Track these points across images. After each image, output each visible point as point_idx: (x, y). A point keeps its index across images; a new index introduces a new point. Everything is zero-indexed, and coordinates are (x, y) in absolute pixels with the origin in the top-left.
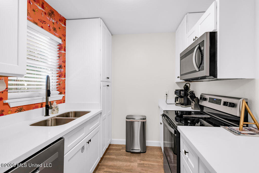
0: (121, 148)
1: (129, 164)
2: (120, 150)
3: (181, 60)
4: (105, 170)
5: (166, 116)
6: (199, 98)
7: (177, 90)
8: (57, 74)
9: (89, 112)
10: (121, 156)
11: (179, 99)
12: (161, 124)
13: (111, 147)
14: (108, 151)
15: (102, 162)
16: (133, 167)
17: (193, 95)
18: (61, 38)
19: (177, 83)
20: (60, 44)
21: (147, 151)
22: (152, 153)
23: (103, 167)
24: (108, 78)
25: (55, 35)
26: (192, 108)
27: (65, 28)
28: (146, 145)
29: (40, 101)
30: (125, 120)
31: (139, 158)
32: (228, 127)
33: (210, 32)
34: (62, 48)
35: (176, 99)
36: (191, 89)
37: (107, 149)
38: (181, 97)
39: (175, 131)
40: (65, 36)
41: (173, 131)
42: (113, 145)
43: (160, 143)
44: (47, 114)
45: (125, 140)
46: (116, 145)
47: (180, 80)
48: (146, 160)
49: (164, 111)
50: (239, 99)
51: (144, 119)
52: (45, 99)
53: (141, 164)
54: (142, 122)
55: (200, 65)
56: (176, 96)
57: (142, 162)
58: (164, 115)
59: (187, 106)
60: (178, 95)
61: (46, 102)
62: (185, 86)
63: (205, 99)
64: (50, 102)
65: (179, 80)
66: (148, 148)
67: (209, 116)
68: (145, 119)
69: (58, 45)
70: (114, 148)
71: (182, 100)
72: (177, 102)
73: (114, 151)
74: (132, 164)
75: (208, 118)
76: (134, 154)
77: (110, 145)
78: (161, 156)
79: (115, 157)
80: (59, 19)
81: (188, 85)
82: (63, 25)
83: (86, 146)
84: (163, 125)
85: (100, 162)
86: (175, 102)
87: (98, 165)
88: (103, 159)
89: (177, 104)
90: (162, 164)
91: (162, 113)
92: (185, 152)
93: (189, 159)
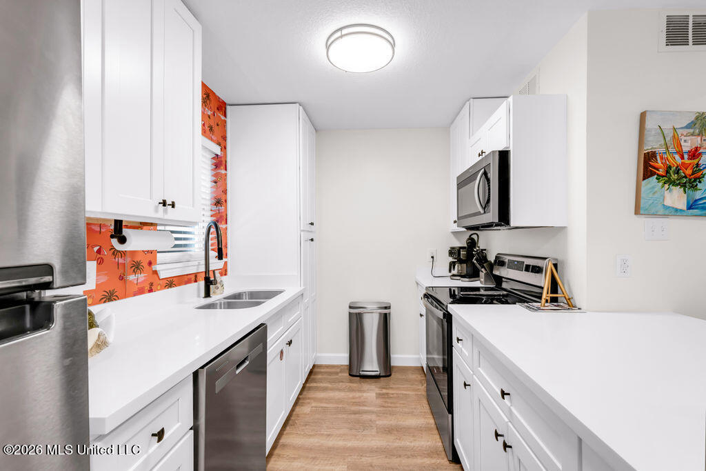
0: (338, 370)
1: (358, 394)
2: (337, 373)
3: (458, 189)
4: (313, 405)
5: (431, 296)
6: (493, 262)
7: (453, 248)
8: (211, 216)
9: (281, 292)
10: (341, 384)
11: (458, 266)
12: (421, 315)
13: (316, 370)
14: (312, 377)
15: (305, 393)
16: (367, 398)
17: (483, 258)
18: (219, 144)
19: (452, 232)
20: (217, 155)
21: (393, 374)
22: (404, 377)
23: (308, 401)
24: (312, 224)
25: (212, 140)
26: (481, 282)
27: (225, 122)
28: (392, 365)
29: (193, 270)
30: (346, 311)
31: (378, 386)
32: (526, 304)
33: (499, 151)
34: (221, 164)
35: (452, 265)
36: (481, 245)
37: (311, 372)
38: (461, 261)
39: (444, 314)
40: (224, 138)
41: (440, 314)
42: (320, 366)
43: (419, 359)
44: (207, 294)
45: (347, 355)
46: (328, 366)
47: (457, 228)
48: (392, 388)
49: (426, 288)
50: (545, 259)
51: (386, 308)
52: (204, 266)
53: (383, 394)
54: (380, 314)
55: (486, 205)
56: (451, 259)
57: (384, 391)
58: (427, 296)
59: (472, 279)
60: (455, 259)
61: (206, 272)
62: (468, 239)
63: (502, 264)
64: (214, 271)
65: (455, 228)
66: (394, 370)
67: (505, 293)
68: (389, 308)
69: (213, 158)
70: (322, 370)
71: (464, 268)
72: (455, 272)
73: (325, 376)
74: (365, 394)
75: (503, 296)
76: (368, 380)
77: (314, 366)
78: (421, 382)
79: (329, 385)
80: (216, 106)
81: (475, 237)
82: (223, 118)
83: (286, 349)
84: (424, 318)
85: (301, 393)
86: (450, 271)
87: (298, 399)
88: (306, 389)
89: (454, 275)
90: (424, 393)
91: (424, 292)
92: (458, 340)
93: (463, 349)
